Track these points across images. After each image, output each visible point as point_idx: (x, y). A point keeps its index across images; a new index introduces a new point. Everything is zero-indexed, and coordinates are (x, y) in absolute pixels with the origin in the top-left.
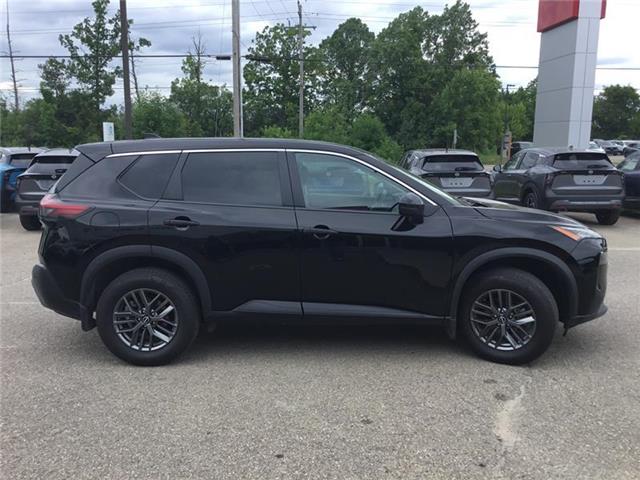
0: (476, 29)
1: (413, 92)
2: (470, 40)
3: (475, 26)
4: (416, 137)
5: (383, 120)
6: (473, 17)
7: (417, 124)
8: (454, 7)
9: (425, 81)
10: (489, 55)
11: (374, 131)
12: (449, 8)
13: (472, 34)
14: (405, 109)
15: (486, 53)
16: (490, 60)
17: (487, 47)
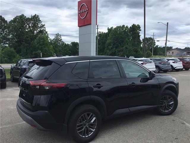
0: (42, 23)
1: (24, 41)
2: (40, 26)
3: (41, 22)
4: (27, 55)
5: (15, 49)
6: (40, 19)
7: (27, 51)
8: (34, 16)
9: (28, 37)
10: (46, 31)
11: (12, 52)
12: (33, 16)
13: (40, 24)
14: (22, 46)
15: (45, 30)
16: (46, 32)
17: (45, 29)
